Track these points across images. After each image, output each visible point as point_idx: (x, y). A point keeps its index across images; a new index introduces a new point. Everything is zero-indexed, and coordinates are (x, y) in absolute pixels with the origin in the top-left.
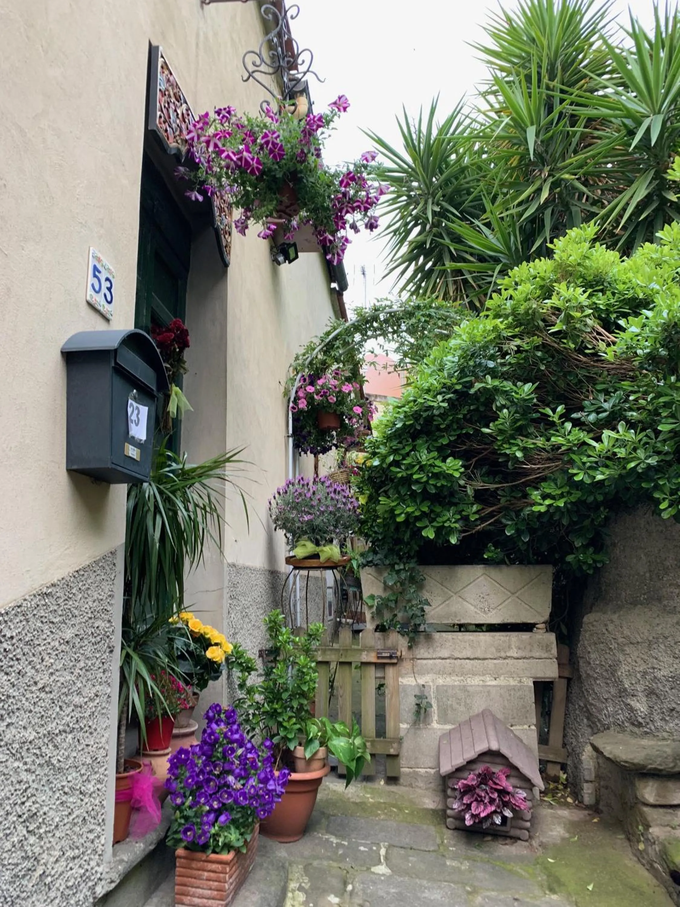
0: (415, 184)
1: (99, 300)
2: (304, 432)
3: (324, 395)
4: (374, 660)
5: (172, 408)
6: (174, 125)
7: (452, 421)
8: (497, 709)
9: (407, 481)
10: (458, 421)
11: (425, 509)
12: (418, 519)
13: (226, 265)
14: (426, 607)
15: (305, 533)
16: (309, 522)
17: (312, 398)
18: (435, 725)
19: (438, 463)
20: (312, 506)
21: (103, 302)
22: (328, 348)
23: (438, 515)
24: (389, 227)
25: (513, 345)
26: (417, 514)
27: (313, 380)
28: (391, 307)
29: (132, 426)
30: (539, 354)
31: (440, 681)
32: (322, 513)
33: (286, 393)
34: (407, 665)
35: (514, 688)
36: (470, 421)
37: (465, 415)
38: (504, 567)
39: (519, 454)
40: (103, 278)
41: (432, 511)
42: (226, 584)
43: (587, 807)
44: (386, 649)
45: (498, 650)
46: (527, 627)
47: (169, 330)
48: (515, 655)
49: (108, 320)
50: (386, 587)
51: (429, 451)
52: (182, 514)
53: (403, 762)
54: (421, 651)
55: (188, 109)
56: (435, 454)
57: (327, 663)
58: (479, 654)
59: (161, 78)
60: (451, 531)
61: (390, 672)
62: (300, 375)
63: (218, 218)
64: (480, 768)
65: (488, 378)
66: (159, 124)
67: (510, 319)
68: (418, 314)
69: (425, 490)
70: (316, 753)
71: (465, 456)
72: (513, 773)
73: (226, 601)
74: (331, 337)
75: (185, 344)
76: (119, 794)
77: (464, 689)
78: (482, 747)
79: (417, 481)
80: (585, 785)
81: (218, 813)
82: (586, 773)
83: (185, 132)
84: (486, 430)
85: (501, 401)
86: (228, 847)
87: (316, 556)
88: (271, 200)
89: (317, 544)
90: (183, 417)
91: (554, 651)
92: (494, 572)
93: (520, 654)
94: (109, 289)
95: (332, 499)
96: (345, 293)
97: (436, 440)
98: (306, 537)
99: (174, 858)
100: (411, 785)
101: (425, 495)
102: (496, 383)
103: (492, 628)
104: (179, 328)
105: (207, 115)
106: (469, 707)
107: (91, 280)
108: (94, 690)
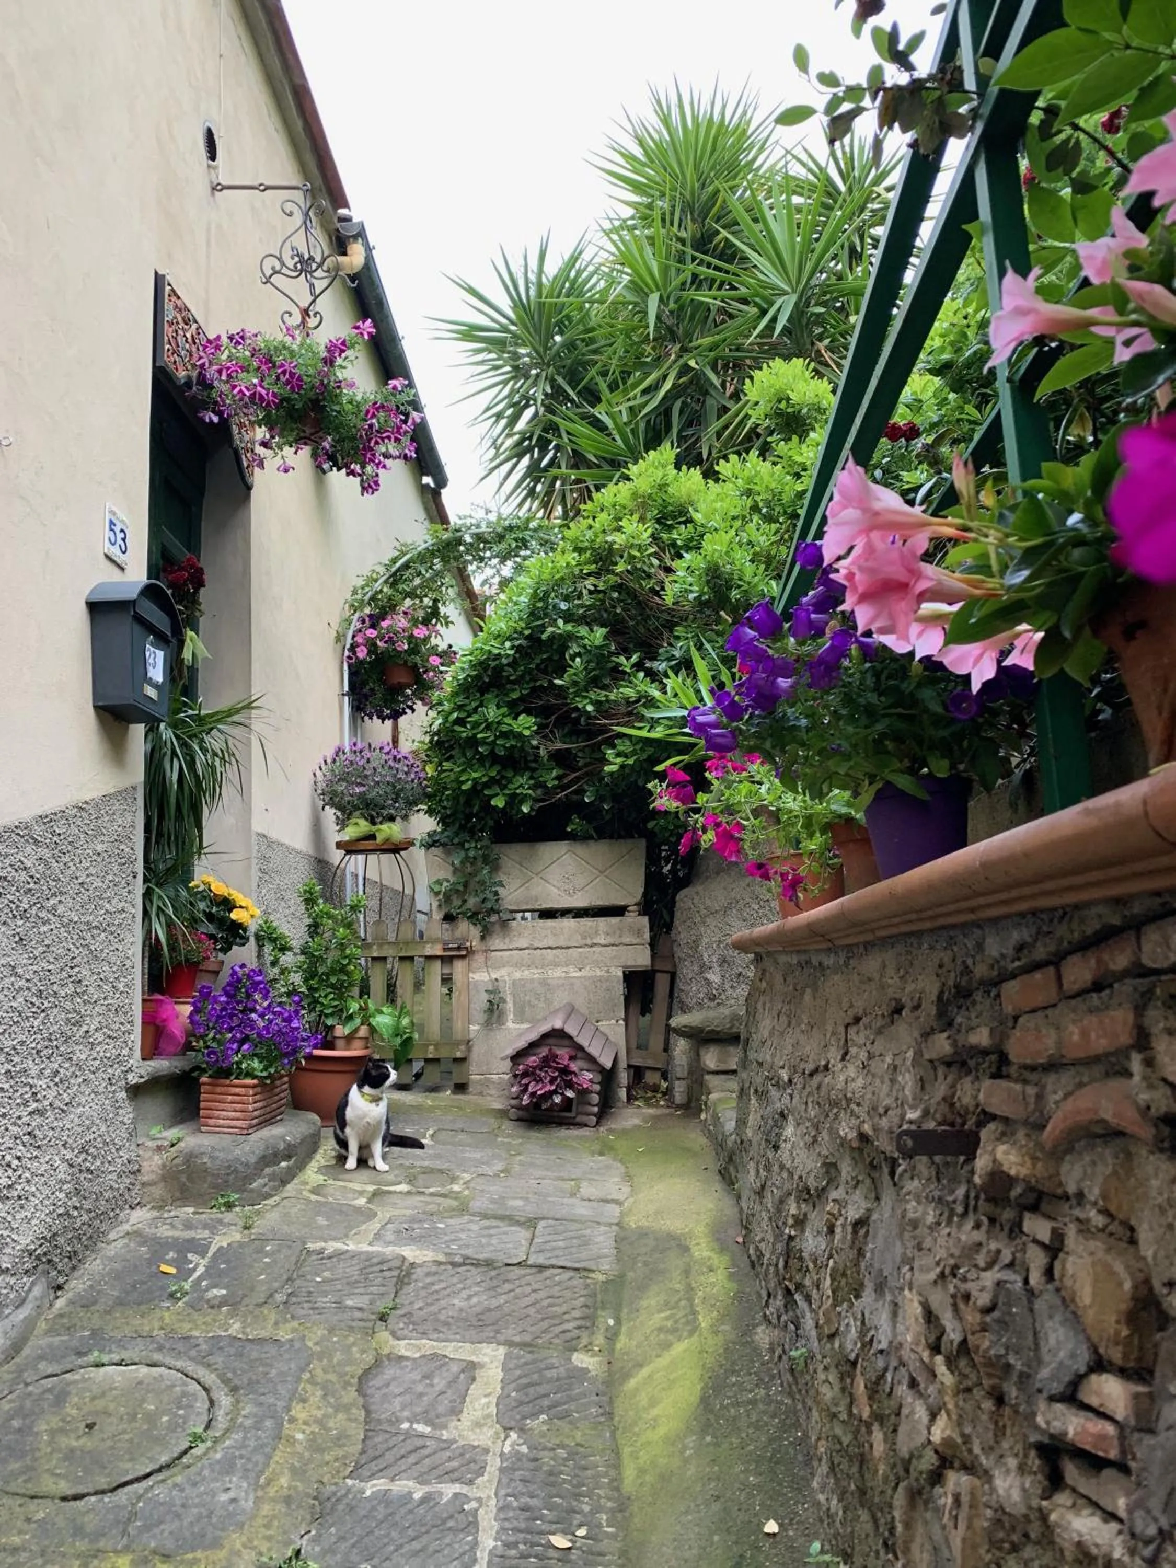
0: (522, 351)
1: (115, 552)
2: (366, 690)
3: (390, 641)
4: (439, 952)
5: (187, 655)
6: (183, 353)
7: (525, 673)
8: (581, 1003)
9: (473, 742)
10: (530, 672)
11: (493, 774)
12: (487, 785)
13: (249, 488)
14: (501, 891)
15: (356, 808)
16: (362, 795)
17: (375, 645)
18: (510, 1024)
19: (508, 720)
20: (366, 776)
21: (119, 552)
22: (395, 579)
23: (510, 782)
24: (488, 409)
25: (589, 583)
26: (485, 779)
27: (374, 621)
28: (478, 526)
29: (150, 668)
30: (615, 595)
31: (518, 975)
32: (378, 783)
33: (339, 638)
34: (479, 958)
35: (601, 979)
36: (545, 672)
37: (538, 665)
38: (591, 842)
39: (590, 708)
40: (117, 529)
41: (503, 777)
42: (254, 854)
43: (679, 1107)
44: (455, 940)
45: (584, 938)
46: (617, 911)
47: (181, 569)
48: (603, 942)
49: (122, 569)
50: (456, 871)
51: (498, 707)
52: (200, 758)
53: (473, 1068)
54: (496, 942)
55: (199, 327)
56: (504, 710)
57: (384, 959)
58: (563, 944)
59: (169, 307)
60: (524, 799)
61: (459, 967)
62: (357, 615)
63: (237, 437)
64: (543, 1052)
65: (560, 622)
66: (168, 359)
67: (588, 554)
68: (510, 536)
69: (492, 752)
70: (356, 1030)
71: (542, 712)
72: (580, 1055)
73: (255, 874)
74: (398, 565)
75: (199, 583)
76: (145, 1014)
77: (544, 983)
78: (545, 1028)
79: (483, 742)
80: (677, 1083)
81: (242, 1042)
82: (678, 1069)
83: (195, 356)
84: (558, 682)
85: (575, 648)
86: (249, 1074)
87: (372, 837)
88: (292, 430)
89: (373, 823)
90: (200, 665)
91: (647, 936)
92: (580, 849)
93: (609, 940)
94: (124, 540)
95: (391, 768)
96: (444, 492)
97: (506, 695)
98: (357, 813)
99: (199, 1085)
100: (481, 1094)
101: (494, 758)
102: (569, 627)
103: (580, 913)
104: (193, 566)
105: (219, 337)
106: (548, 1002)
107: (108, 534)
108: (121, 905)
